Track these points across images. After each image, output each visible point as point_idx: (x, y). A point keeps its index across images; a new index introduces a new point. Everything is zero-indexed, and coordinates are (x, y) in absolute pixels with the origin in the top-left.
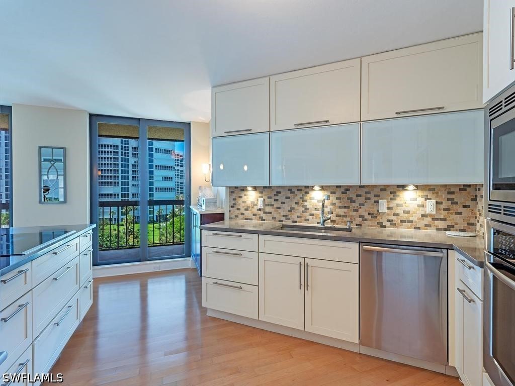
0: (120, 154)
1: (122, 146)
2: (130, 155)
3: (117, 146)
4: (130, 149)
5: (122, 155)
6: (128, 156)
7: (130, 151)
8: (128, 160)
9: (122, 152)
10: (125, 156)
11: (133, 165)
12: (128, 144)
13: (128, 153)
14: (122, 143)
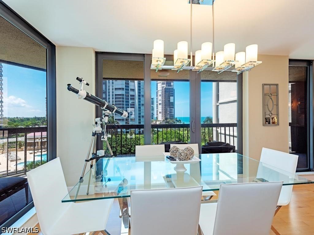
0: (125, 98)
1: (126, 95)
2: (130, 99)
3: (124, 95)
4: (130, 96)
5: (126, 99)
6: (128, 100)
7: (130, 97)
8: (128, 102)
9: (126, 98)
10: (127, 99)
11: (131, 104)
12: (128, 93)
13: (128, 98)
14: (126, 93)
